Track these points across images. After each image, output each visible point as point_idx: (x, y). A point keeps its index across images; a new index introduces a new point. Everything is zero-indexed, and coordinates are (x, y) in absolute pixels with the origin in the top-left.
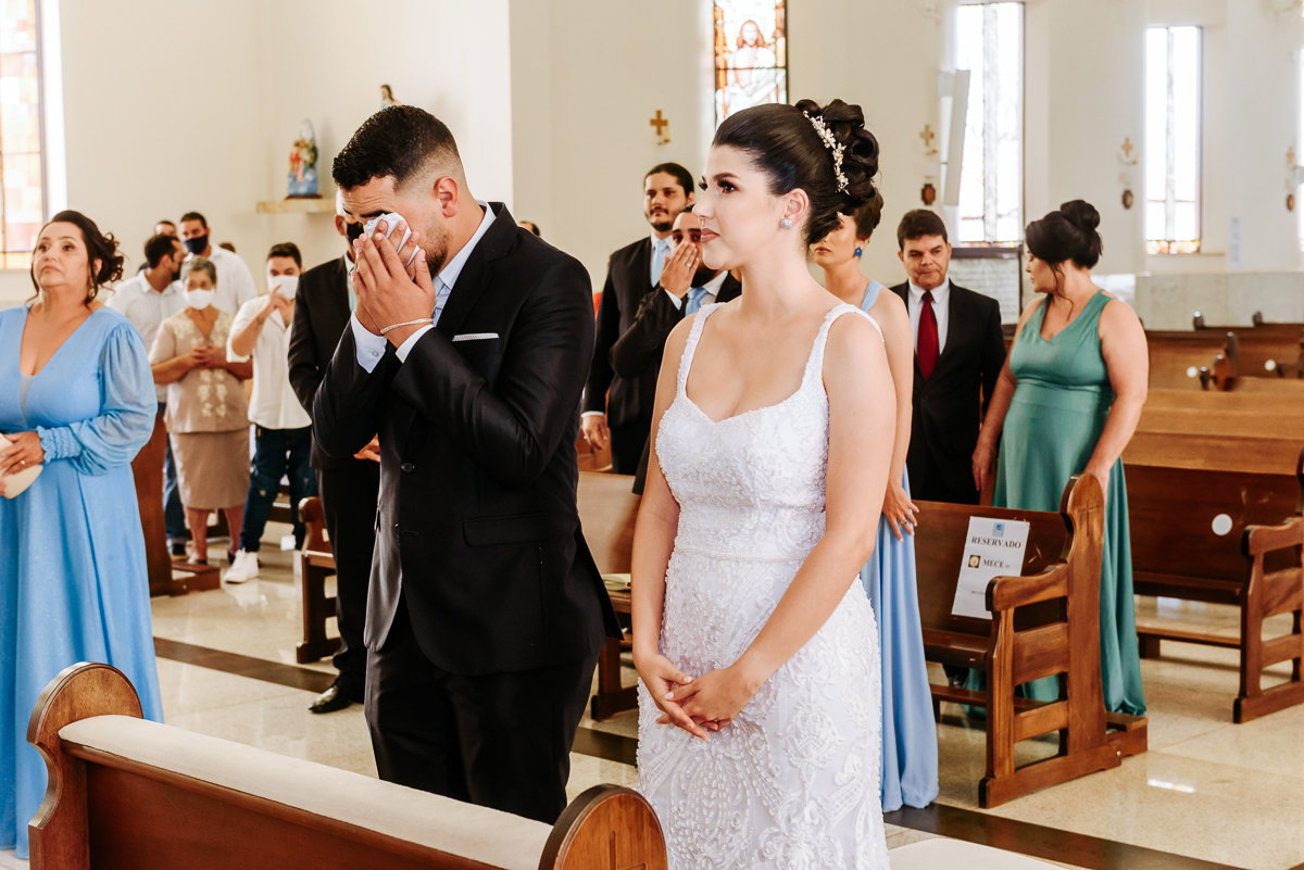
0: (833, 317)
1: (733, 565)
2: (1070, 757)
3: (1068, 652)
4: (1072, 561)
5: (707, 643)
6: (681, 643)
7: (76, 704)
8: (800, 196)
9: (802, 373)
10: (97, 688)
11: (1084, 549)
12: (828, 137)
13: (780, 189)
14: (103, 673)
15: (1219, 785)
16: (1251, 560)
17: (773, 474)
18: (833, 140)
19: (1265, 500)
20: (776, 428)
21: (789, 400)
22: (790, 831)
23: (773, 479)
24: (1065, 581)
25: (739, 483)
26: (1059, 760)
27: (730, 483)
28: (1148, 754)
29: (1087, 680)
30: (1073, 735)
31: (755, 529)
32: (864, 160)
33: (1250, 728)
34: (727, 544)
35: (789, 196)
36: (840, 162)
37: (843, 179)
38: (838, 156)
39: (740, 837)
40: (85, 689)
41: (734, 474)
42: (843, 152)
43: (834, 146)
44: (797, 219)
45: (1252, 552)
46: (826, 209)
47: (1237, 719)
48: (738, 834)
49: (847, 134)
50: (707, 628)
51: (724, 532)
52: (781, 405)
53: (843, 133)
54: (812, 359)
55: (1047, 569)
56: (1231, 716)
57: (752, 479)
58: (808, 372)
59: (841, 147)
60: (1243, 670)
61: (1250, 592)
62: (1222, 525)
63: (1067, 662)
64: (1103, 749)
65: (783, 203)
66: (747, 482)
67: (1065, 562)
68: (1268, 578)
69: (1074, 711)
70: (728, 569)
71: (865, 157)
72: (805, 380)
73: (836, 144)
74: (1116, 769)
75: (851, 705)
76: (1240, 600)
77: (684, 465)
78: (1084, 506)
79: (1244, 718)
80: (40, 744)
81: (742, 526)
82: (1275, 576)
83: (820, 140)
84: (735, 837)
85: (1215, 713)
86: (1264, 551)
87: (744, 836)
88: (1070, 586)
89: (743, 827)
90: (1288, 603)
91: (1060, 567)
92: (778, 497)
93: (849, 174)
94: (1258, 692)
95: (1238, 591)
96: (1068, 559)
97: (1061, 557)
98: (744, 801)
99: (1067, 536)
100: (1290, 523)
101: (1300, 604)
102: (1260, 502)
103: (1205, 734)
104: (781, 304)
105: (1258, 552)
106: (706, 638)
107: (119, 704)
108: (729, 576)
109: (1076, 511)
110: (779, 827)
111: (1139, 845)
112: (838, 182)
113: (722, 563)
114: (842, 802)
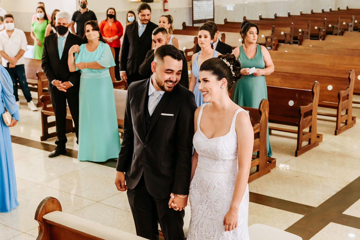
0: (237, 112)
1: (213, 173)
2: (259, 172)
3: (260, 146)
4: (261, 122)
5: (206, 191)
6: (200, 190)
7: (47, 209)
8: (224, 79)
9: (230, 127)
10: (51, 204)
11: (264, 119)
12: (228, 64)
13: (220, 79)
14: (52, 200)
15: (296, 178)
16: (301, 115)
17: (223, 153)
18: (229, 64)
19: (303, 97)
20: (224, 142)
21: (227, 135)
22: (228, 237)
23: (223, 154)
24: (259, 128)
25: (215, 155)
26: (257, 173)
27: (212, 155)
28: (276, 168)
29: (264, 152)
30: (260, 166)
31: (218, 164)
32: (238, 68)
33: (300, 158)
34: (212, 168)
35: (222, 80)
36: (232, 69)
37: (233, 73)
38: (231, 68)
39: (215, 238)
40: (49, 205)
41: (213, 153)
42: (232, 67)
43: (230, 66)
44: (225, 85)
45: (301, 113)
46: (231, 82)
47: (296, 155)
48: (215, 237)
49: (233, 62)
50: (206, 188)
51: (210, 164)
52: (225, 136)
53: (232, 62)
54: (232, 124)
55: (255, 125)
56: (295, 154)
57: (218, 155)
58: (231, 127)
59: (232, 66)
60: (298, 139)
61: (300, 124)
62: (291, 103)
63: (259, 148)
64: (267, 168)
65: (220, 82)
66: (217, 155)
67: (259, 123)
68: (304, 119)
69: (261, 160)
70: (212, 174)
71: (238, 67)
72: (231, 129)
73: (231, 65)
74: (270, 173)
75: (242, 207)
76: (298, 125)
77: (200, 149)
78: (264, 108)
79: (298, 155)
80: (39, 221)
81: (215, 163)
82: (306, 118)
83: (226, 65)
84: (214, 238)
85: (290, 153)
86: (304, 112)
87: (216, 238)
88: (261, 129)
89: (216, 235)
90: (308, 125)
91: (258, 124)
92: (224, 158)
93: (235, 72)
94: (301, 148)
95: (297, 123)
96: (260, 122)
97: (258, 121)
98: (216, 230)
99: (260, 115)
100: (309, 105)
101: (311, 125)
102: (301, 97)
103: (289, 160)
104: (223, 109)
105: (302, 113)
106: (206, 190)
107: (57, 207)
108: (212, 176)
109: (262, 110)
110: (225, 236)
111: (281, 199)
112: (232, 74)
113: (210, 172)
114: (240, 230)
